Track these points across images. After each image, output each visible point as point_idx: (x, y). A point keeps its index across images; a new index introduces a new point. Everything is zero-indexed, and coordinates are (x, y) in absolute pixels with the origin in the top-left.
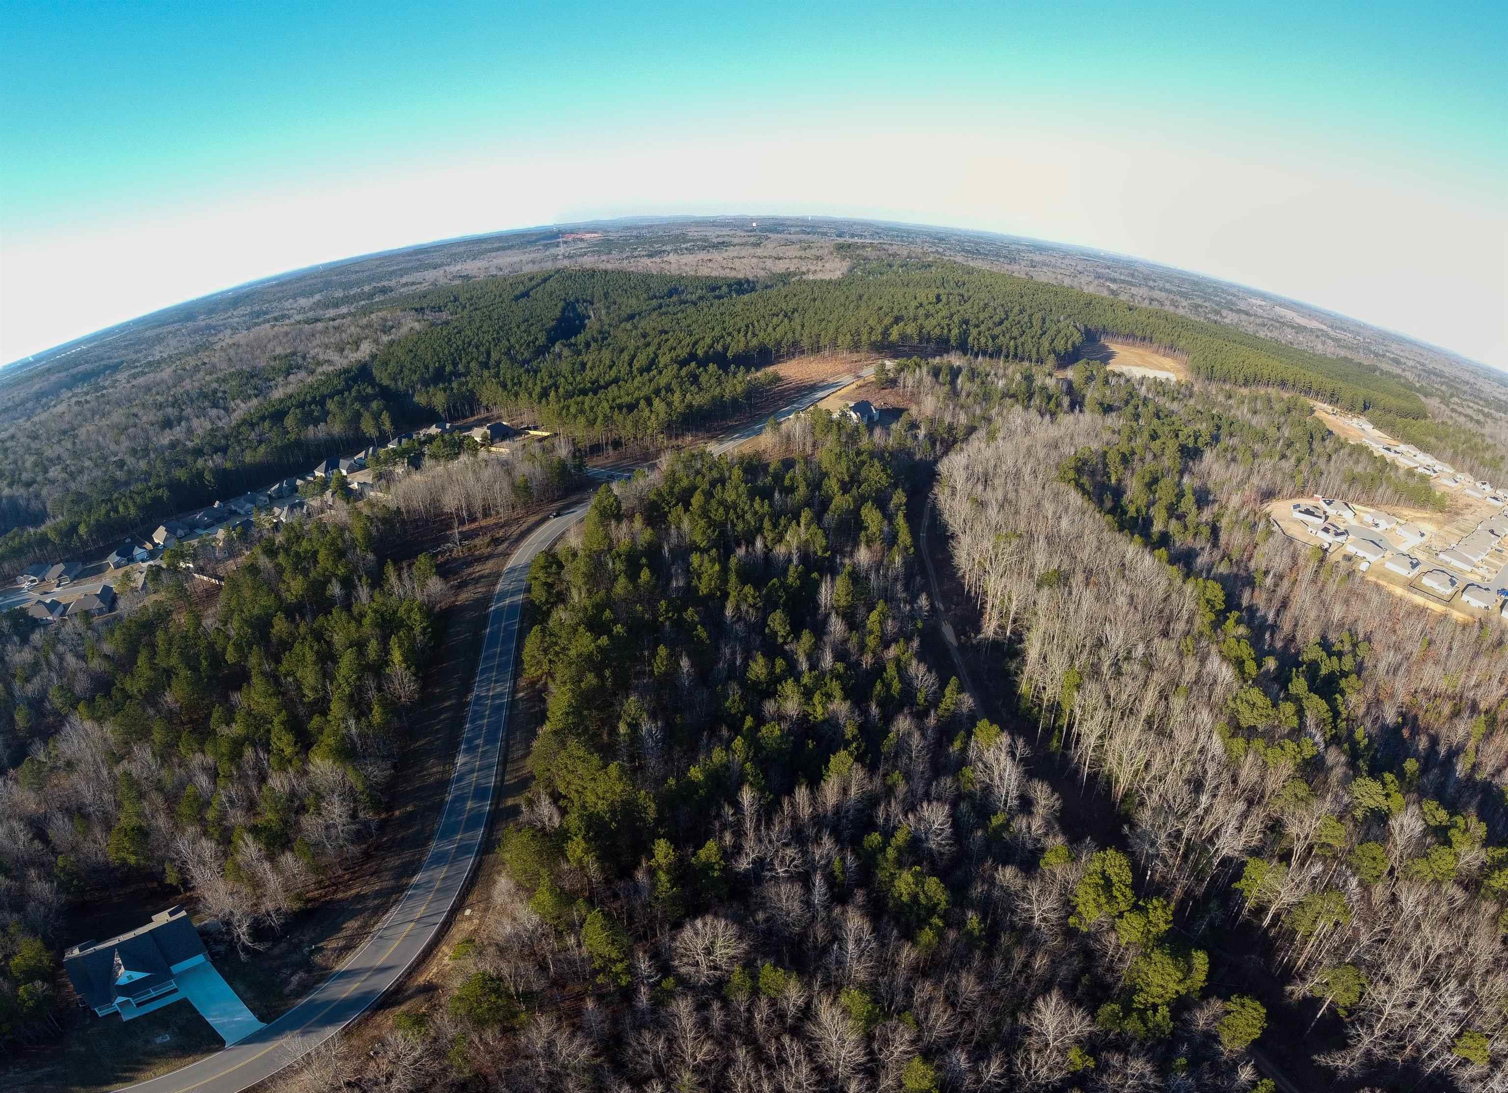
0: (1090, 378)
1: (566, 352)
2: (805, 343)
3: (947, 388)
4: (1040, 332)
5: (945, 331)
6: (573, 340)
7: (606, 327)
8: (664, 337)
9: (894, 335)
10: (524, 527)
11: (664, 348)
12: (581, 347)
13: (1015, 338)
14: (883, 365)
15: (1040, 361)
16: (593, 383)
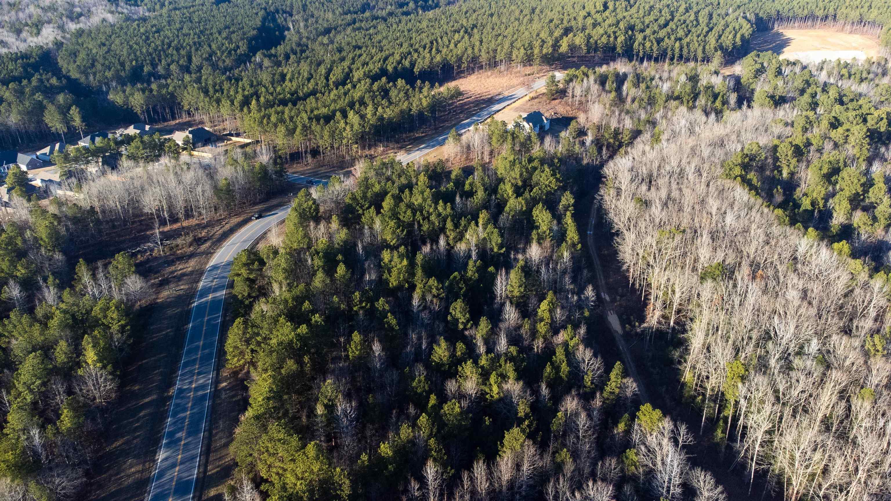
0: (760, 71)
1: (267, 63)
2: (484, 57)
3: (613, 94)
4: (706, 29)
5: (612, 39)
6: (273, 51)
7: (304, 40)
8: (358, 52)
9: (564, 47)
10: (227, 227)
11: (358, 64)
12: (280, 59)
13: (680, 39)
14: (553, 77)
15: (706, 59)
16: (292, 95)
